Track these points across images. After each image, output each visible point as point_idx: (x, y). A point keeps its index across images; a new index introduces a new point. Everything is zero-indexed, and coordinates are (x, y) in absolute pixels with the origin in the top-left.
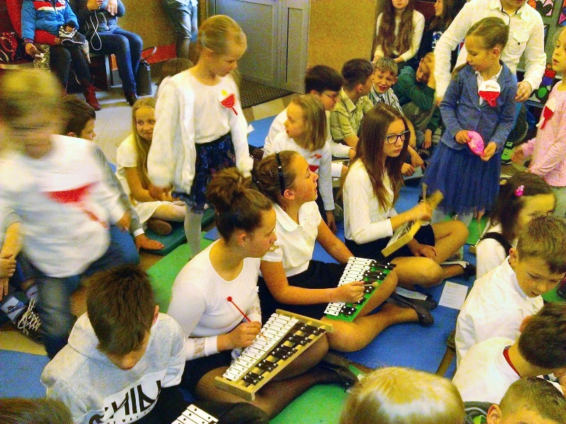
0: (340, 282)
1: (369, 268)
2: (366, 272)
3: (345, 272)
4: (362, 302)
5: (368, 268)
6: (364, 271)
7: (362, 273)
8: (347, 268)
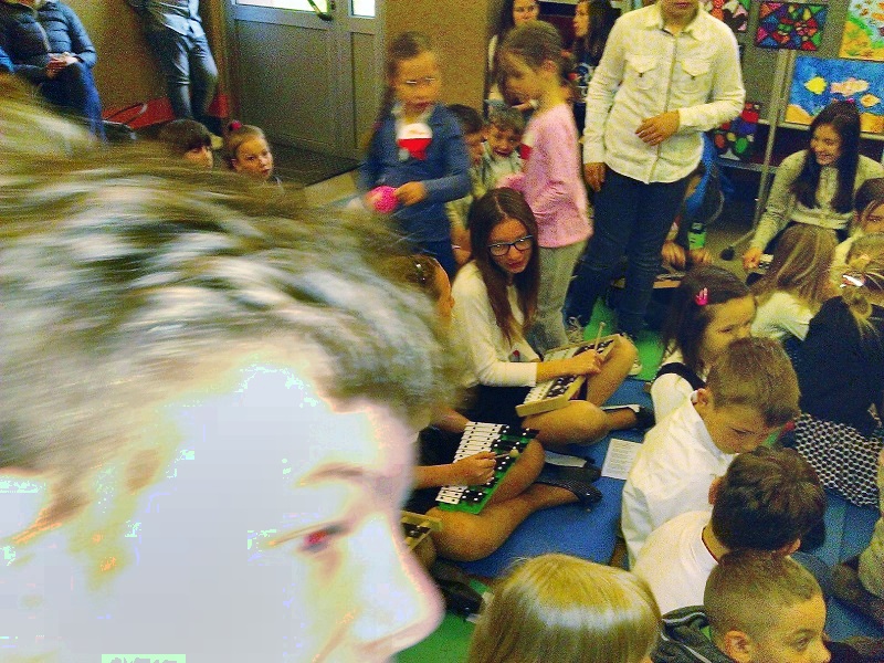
0: (457, 458)
1: (499, 436)
2: (495, 442)
3: (463, 443)
4: (493, 483)
5: (497, 436)
6: (492, 440)
7: (489, 444)
8: (465, 437)
